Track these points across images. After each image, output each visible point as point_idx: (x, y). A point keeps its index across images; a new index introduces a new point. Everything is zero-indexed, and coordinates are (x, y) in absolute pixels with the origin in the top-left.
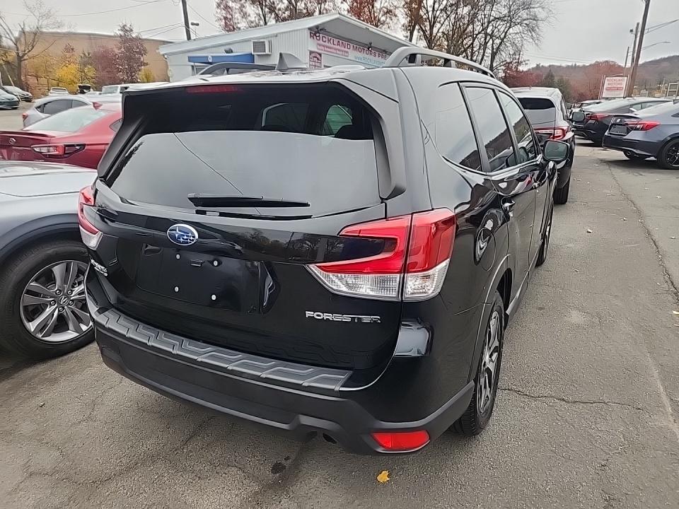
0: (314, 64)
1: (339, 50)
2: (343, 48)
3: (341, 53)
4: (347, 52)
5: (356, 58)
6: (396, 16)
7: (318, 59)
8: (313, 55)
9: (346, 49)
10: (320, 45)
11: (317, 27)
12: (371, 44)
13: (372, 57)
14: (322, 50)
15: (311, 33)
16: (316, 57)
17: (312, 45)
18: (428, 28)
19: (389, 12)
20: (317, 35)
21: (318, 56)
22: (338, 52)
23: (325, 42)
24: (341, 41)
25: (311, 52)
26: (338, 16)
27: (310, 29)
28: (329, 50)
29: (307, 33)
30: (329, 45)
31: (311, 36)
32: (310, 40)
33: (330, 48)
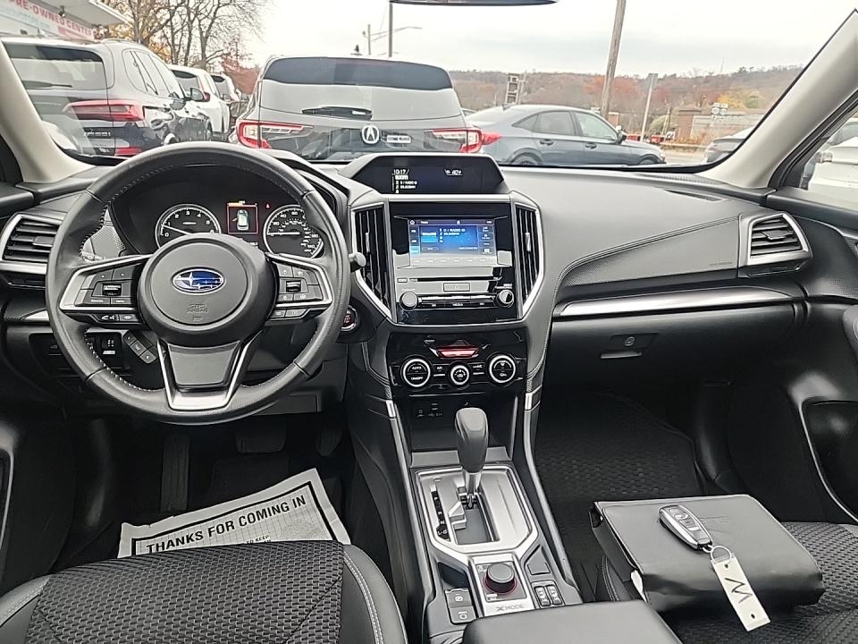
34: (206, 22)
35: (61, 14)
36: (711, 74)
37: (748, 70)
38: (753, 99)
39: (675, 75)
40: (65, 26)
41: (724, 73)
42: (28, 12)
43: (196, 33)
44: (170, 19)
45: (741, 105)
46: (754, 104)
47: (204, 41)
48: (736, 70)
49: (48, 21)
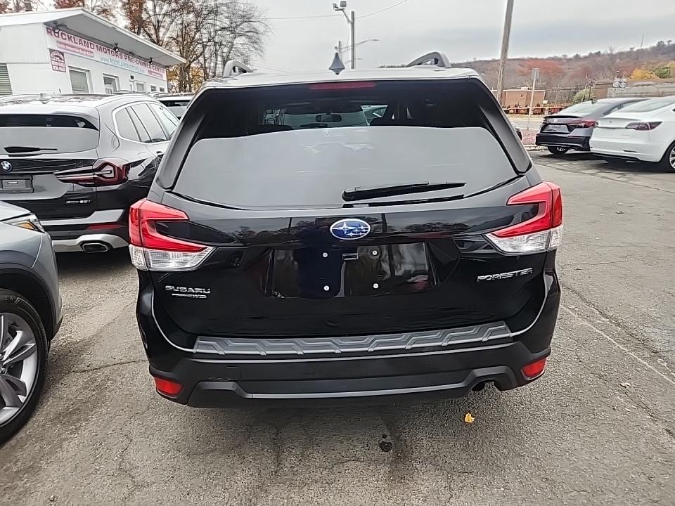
0: (56, 64)
1: (83, 50)
2: (86, 48)
3: (85, 53)
4: (91, 52)
5: (102, 59)
6: (114, 16)
7: (61, 59)
8: (54, 53)
9: (90, 49)
10: (61, 43)
11: (55, 22)
12: (116, 44)
13: (118, 59)
14: (63, 48)
15: (47, 28)
16: (58, 56)
17: (51, 42)
18: (153, 32)
19: (104, 11)
20: (57, 31)
21: (60, 55)
22: (82, 52)
23: (65, 39)
24: (83, 40)
25: (51, 51)
26: (81, 12)
27: (45, 24)
28: (72, 49)
29: (43, 29)
30: (70, 43)
31: (48, 32)
32: (48, 37)
33: (73, 47)
34: (226, 50)
35: (150, 62)
36: (632, 49)
37: (666, 43)
38: (666, 70)
39: (599, 52)
40: (152, 70)
41: (644, 47)
42: (133, 64)
43: (219, 59)
44: (203, 52)
45: (654, 76)
46: (668, 74)
47: (224, 63)
48: (655, 44)
49: (143, 68)
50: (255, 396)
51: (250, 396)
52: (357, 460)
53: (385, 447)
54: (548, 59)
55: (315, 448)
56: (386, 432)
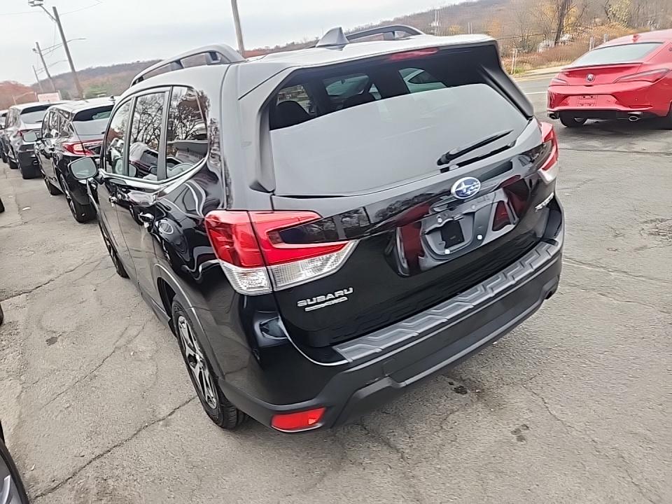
50: (408, 382)
51: (403, 384)
52: (453, 412)
53: (461, 390)
54: (254, 51)
55: (410, 421)
56: (449, 380)
